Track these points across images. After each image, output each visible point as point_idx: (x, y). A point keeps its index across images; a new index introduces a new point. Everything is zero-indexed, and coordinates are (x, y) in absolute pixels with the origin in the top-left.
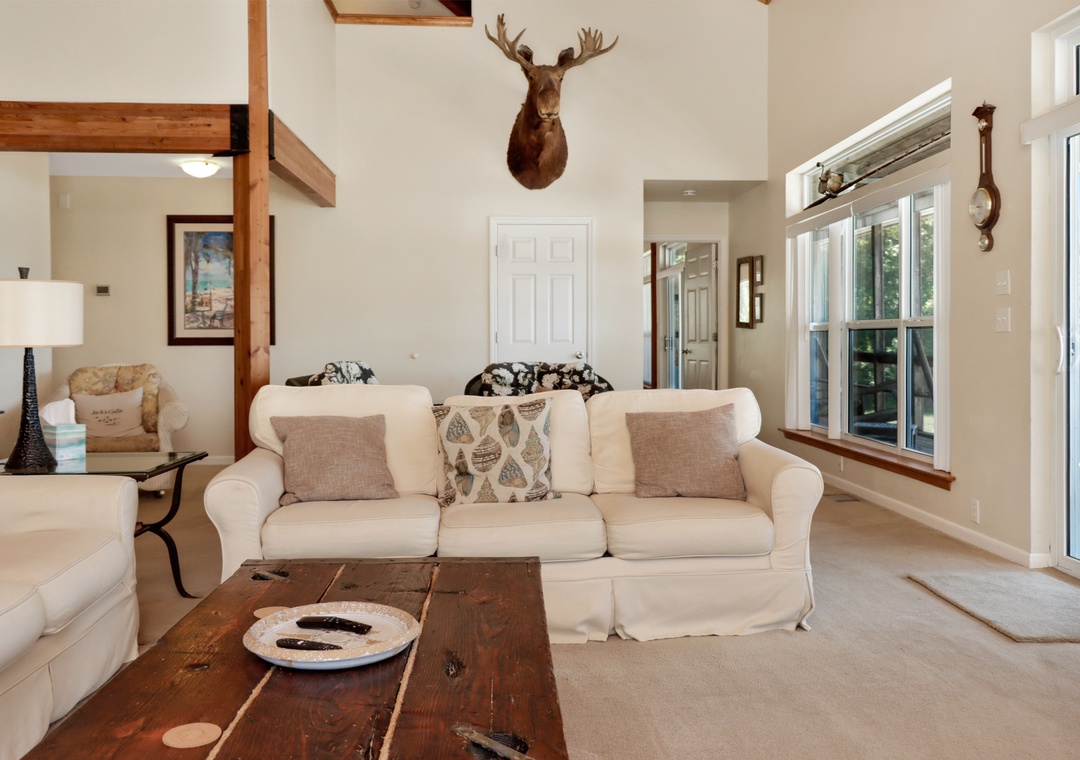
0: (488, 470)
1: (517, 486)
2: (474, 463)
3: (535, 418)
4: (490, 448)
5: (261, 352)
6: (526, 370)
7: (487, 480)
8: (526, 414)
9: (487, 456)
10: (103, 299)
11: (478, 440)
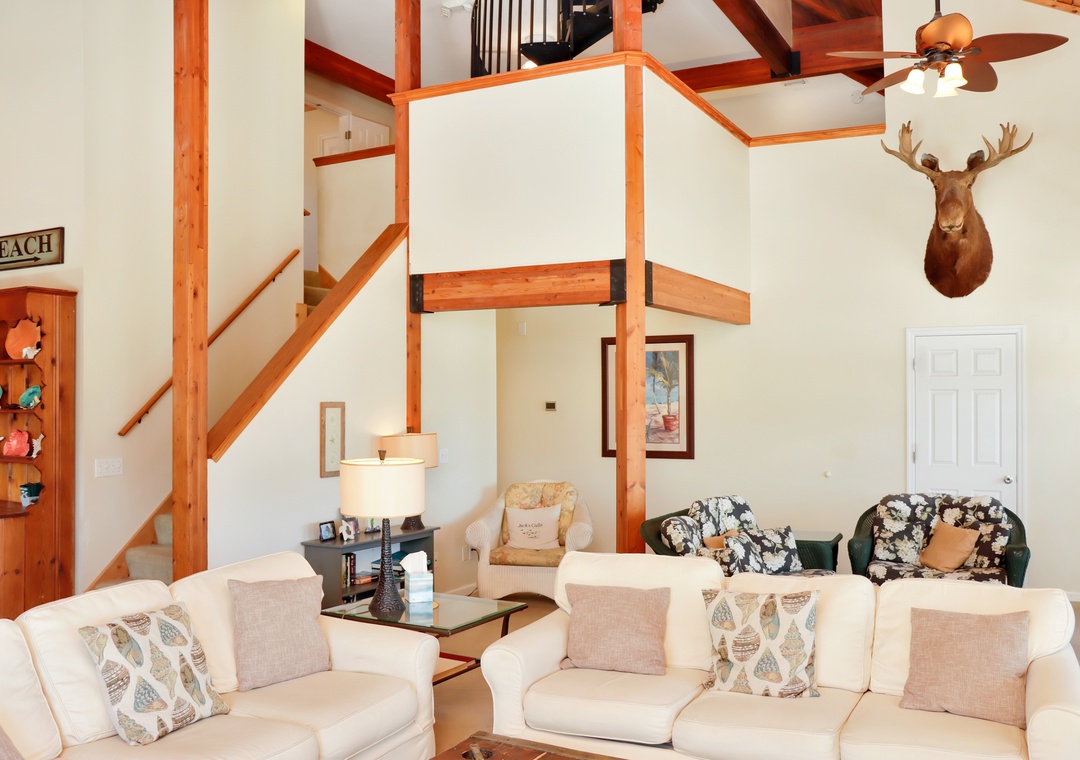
0: (746, 660)
1: (771, 680)
2: (734, 651)
3: (796, 612)
4: (750, 638)
5: (637, 487)
6: (926, 503)
7: (743, 670)
8: (789, 606)
9: (747, 646)
10: (551, 413)
11: (740, 628)
